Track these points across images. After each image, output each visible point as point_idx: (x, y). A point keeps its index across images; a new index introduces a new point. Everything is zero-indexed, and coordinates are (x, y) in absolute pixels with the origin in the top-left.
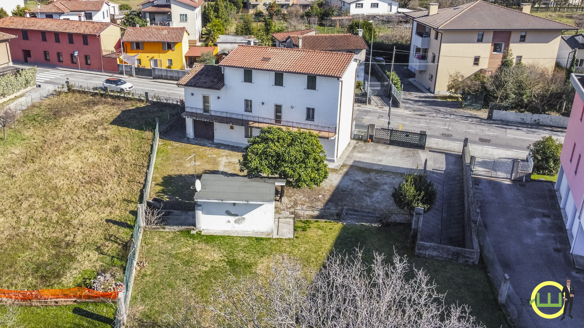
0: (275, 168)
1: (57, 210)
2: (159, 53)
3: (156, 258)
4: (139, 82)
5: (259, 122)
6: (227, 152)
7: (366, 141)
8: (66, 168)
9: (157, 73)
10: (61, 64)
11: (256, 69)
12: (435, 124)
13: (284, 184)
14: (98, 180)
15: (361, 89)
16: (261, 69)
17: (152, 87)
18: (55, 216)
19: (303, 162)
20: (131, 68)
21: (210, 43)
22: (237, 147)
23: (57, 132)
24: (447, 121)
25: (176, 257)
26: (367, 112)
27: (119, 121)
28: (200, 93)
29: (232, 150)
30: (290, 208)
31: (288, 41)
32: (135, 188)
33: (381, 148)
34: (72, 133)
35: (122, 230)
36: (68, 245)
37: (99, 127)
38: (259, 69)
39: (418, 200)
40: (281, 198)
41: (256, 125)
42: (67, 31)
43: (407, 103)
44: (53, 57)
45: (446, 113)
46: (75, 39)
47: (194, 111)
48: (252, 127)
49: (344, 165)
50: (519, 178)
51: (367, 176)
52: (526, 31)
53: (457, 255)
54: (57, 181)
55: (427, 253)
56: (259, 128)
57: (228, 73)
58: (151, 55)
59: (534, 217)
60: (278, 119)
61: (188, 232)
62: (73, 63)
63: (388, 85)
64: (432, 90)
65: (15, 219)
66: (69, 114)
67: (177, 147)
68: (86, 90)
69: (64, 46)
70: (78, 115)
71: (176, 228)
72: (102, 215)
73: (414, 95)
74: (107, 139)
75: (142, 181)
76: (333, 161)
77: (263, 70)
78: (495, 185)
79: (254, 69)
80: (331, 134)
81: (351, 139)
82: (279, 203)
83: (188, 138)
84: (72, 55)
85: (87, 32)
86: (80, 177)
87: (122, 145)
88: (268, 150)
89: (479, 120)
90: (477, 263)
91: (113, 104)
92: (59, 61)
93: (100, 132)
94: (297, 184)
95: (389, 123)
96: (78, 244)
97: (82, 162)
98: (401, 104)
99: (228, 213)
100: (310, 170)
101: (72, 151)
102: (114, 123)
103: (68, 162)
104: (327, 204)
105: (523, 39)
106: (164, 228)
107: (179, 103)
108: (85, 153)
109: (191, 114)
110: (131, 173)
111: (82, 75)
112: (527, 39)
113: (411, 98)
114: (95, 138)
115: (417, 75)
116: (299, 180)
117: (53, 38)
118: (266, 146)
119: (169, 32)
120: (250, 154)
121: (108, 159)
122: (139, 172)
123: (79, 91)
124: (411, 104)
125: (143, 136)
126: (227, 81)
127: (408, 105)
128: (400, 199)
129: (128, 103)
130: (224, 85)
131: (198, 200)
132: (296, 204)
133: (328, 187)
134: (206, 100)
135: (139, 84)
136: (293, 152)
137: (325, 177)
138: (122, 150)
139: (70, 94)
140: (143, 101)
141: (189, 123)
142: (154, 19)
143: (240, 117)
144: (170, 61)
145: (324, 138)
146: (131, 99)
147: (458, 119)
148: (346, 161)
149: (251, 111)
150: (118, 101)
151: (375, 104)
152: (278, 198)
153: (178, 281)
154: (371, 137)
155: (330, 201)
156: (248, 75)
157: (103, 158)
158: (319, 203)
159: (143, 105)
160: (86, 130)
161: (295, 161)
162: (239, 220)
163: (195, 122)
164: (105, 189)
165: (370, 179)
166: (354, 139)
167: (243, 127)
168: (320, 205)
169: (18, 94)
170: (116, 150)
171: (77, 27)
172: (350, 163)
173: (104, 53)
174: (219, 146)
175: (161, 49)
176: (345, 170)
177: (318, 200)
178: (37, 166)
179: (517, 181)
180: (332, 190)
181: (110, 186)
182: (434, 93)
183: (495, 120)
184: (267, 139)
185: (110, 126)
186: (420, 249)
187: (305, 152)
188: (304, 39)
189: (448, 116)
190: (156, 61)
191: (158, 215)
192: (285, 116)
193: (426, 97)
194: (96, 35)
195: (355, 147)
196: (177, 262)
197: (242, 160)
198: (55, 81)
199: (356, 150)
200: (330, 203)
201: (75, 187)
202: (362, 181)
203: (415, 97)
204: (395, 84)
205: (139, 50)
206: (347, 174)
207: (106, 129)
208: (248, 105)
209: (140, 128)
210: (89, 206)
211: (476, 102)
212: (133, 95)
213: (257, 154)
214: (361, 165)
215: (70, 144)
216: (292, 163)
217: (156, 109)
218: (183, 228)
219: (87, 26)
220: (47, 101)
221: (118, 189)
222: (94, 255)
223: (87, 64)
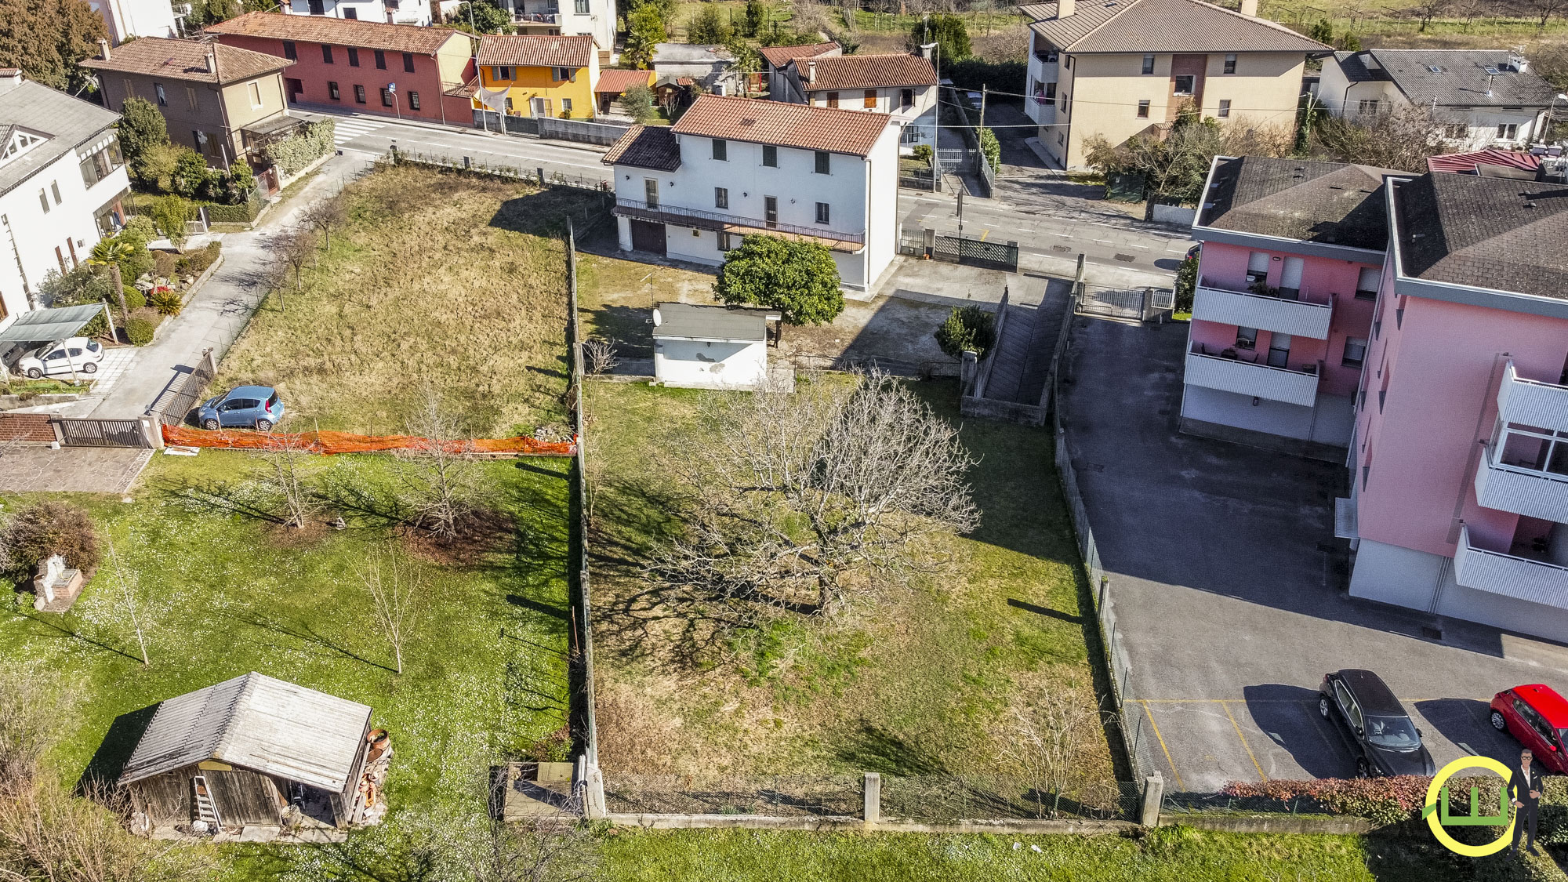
0: (766, 295)
1: (454, 351)
2: (546, 86)
3: (607, 413)
4: (516, 146)
5: (740, 226)
6: (689, 274)
7: (920, 258)
8: (443, 296)
9: (547, 127)
10: (361, 106)
11: (732, 139)
12: (1046, 228)
13: (779, 318)
14: (499, 314)
15: (928, 161)
16: (740, 140)
17: (542, 156)
18: (453, 361)
19: (806, 286)
20: (498, 118)
21: (640, 63)
22: (706, 266)
23: (407, 238)
24: (1071, 224)
25: (634, 412)
26: (932, 206)
27: (500, 221)
28: (641, 175)
29: (698, 271)
30: (790, 356)
31: (790, 68)
32: (556, 325)
33: (945, 269)
34: (433, 240)
35: (552, 379)
36: (484, 396)
37: (472, 230)
38: (736, 140)
39: (969, 341)
40: (776, 342)
41: (736, 229)
42: (374, 46)
43: (1009, 188)
44: (346, 93)
45: (1075, 209)
46: (388, 60)
47: (633, 205)
48: (728, 234)
49: (879, 296)
50: (1154, 317)
51: (913, 313)
52: (1236, 53)
53: (1017, 413)
54: (437, 314)
55: (977, 411)
56: (740, 235)
57: (686, 145)
58: (530, 91)
59: (1152, 371)
60: (771, 220)
61: (646, 383)
62: (385, 106)
63: (975, 155)
64: (1063, 163)
65: (399, 364)
66: (414, 206)
67: (607, 266)
68: (430, 162)
69: (368, 75)
70: (431, 210)
71: (628, 378)
72: (519, 361)
73: (1027, 174)
74: (492, 251)
75: (565, 315)
76: (862, 289)
77: (743, 141)
78: (1113, 329)
79: (729, 139)
80: (856, 246)
81: (897, 253)
82: (774, 349)
83: (623, 251)
84: (383, 91)
85: (412, 48)
86: (470, 309)
87: (519, 261)
88: (754, 269)
89: (1128, 221)
90: (1042, 424)
91: (484, 190)
92: (359, 101)
93: (476, 239)
94: (797, 320)
95: (961, 227)
96: (498, 395)
97: (465, 287)
98: (995, 191)
99: (701, 358)
100: (816, 298)
101: (442, 270)
102: (494, 222)
103: (442, 287)
104: (846, 352)
105: (1230, 69)
106: (610, 378)
107: (599, 189)
108: (464, 274)
109: (627, 211)
110: (545, 304)
111: (408, 130)
112: (1237, 69)
113: (1020, 180)
114: (472, 250)
115: (1041, 132)
116: (800, 313)
117: (346, 58)
118: (750, 262)
119: (562, 45)
120: (728, 274)
121: (502, 283)
122: (558, 303)
123: (417, 164)
124: (1016, 191)
125: (549, 246)
126: (684, 156)
127: (1009, 193)
128: (944, 340)
129: (509, 186)
130: (680, 163)
131: (658, 337)
132: (799, 350)
133: (851, 329)
134: (650, 187)
135: (518, 149)
136: (790, 273)
137: (840, 309)
138: (521, 270)
139: (402, 169)
140: (535, 184)
141: (624, 224)
142: (523, 8)
143: (709, 217)
144: (568, 102)
145: (845, 252)
146: (513, 181)
147: (1092, 220)
148: (883, 289)
149: (726, 207)
150: (489, 184)
151: (950, 191)
152: (772, 343)
153: (640, 439)
154: (929, 250)
155: (851, 347)
156: (719, 149)
157: (494, 280)
158: (835, 350)
159: (535, 192)
160: (452, 235)
161: (793, 285)
162: (716, 367)
163: (633, 223)
164: (511, 326)
165: (917, 318)
166: (901, 254)
167: (715, 233)
168: (836, 353)
169: (309, 169)
170: (512, 269)
171: (391, 37)
172: (890, 292)
173: (445, 89)
174: (676, 264)
175: (549, 79)
176: (881, 303)
177: (833, 346)
178: (396, 292)
179: (1151, 323)
180: (856, 332)
181: (518, 322)
182: (1065, 169)
183: (1156, 223)
184: (753, 253)
185: (490, 229)
186: (966, 406)
187: (808, 272)
188: (820, 65)
189: (1076, 214)
190: (540, 102)
191: (610, 351)
192: (782, 217)
193: (1049, 177)
194: (430, 55)
195: (901, 267)
196: (636, 418)
197: (716, 283)
198: (364, 143)
199: (902, 272)
200: (851, 351)
201: (468, 323)
202: (905, 320)
203: (1030, 176)
204: (988, 153)
205: (507, 82)
206: (882, 309)
207: (485, 234)
208: (721, 196)
209: (543, 234)
210: (496, 350)
211: (1131, 189)
212: (516, 173)
213: (738, 274)
214: (908, 297)
215: (436, 258)
216: (789, 288)
217: (559, 199)
218: (638, 377)
219: (409, 36)
220: (366, 184)
221: (531, 326)
222: (524, 409)
223: (412, 107)
